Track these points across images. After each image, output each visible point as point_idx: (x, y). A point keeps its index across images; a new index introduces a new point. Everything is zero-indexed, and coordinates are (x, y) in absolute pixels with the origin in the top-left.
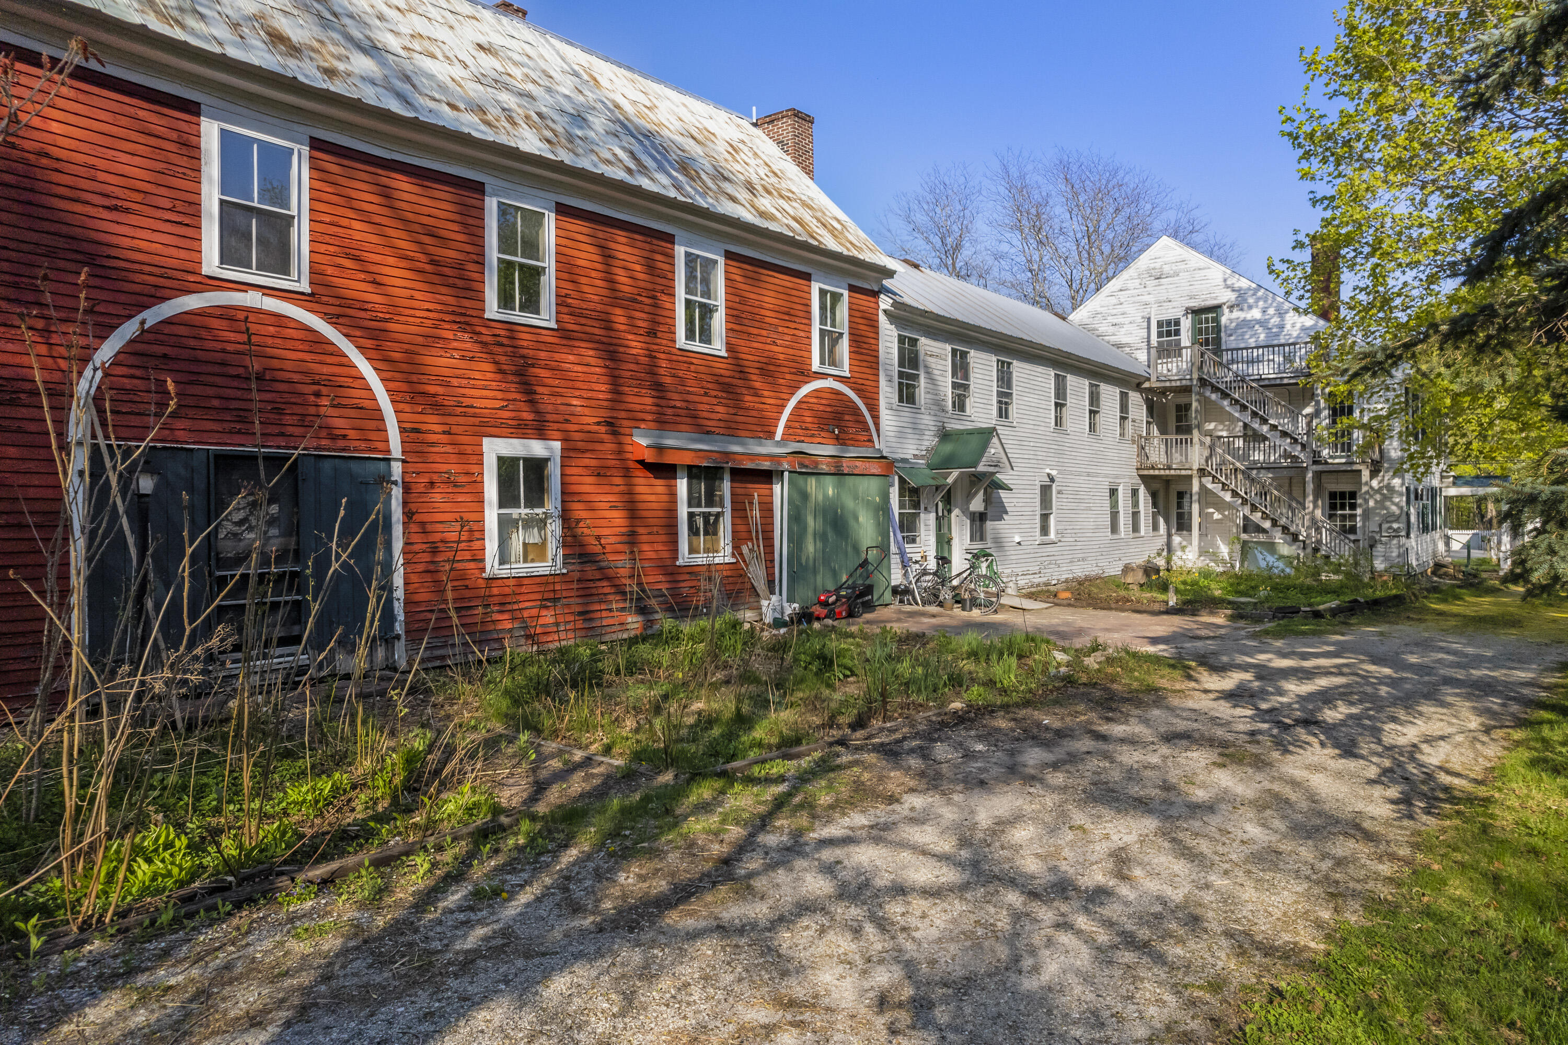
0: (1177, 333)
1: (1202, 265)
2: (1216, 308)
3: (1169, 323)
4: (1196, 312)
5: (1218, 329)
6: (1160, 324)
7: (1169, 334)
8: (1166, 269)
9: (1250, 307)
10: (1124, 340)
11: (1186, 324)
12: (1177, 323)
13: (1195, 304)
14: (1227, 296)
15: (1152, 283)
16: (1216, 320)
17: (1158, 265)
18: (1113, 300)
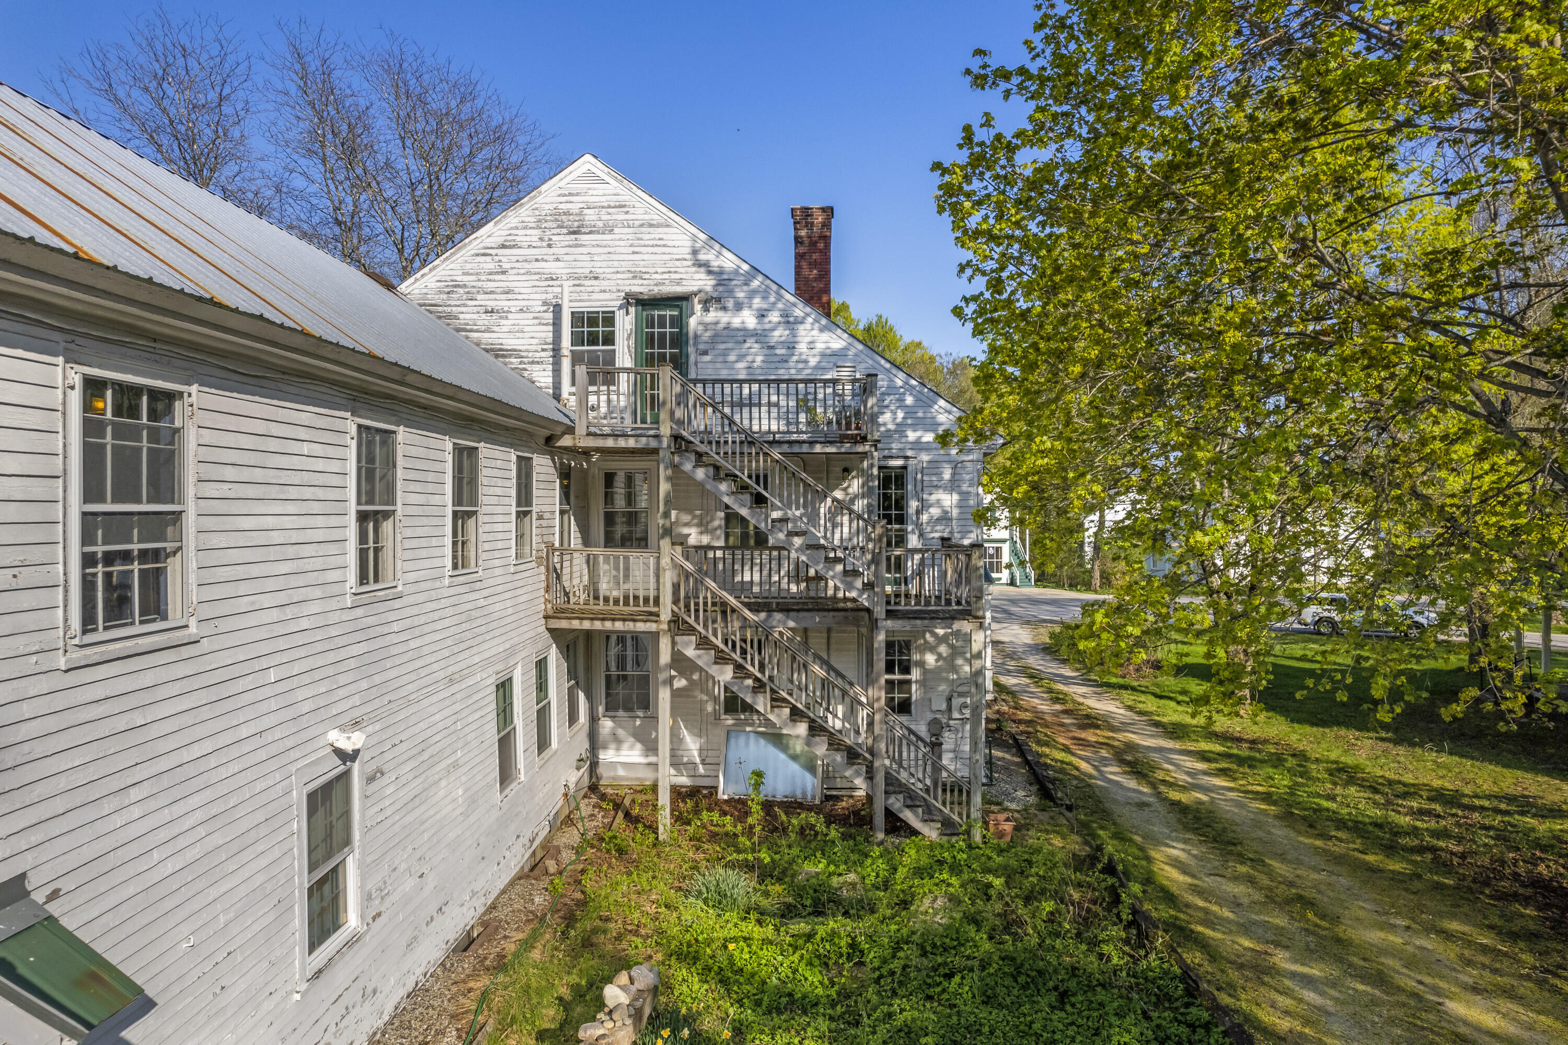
0: (609, 339)
1: (656, 218)
2: (680, 301)
3: (592, 319)
4: (644, 303)
5: (680, 339)
6: (577, 318)
7: (593, 340)
8: (590, 216)
9: (739, 307)
10: (510, 342)
11: (625, 324)
12: (609, 319)
13: (640, 288)
14: (700, 282)
15: (562, 240)
16: (679, 322)
17: (575, 208)
18: (488, 264)
